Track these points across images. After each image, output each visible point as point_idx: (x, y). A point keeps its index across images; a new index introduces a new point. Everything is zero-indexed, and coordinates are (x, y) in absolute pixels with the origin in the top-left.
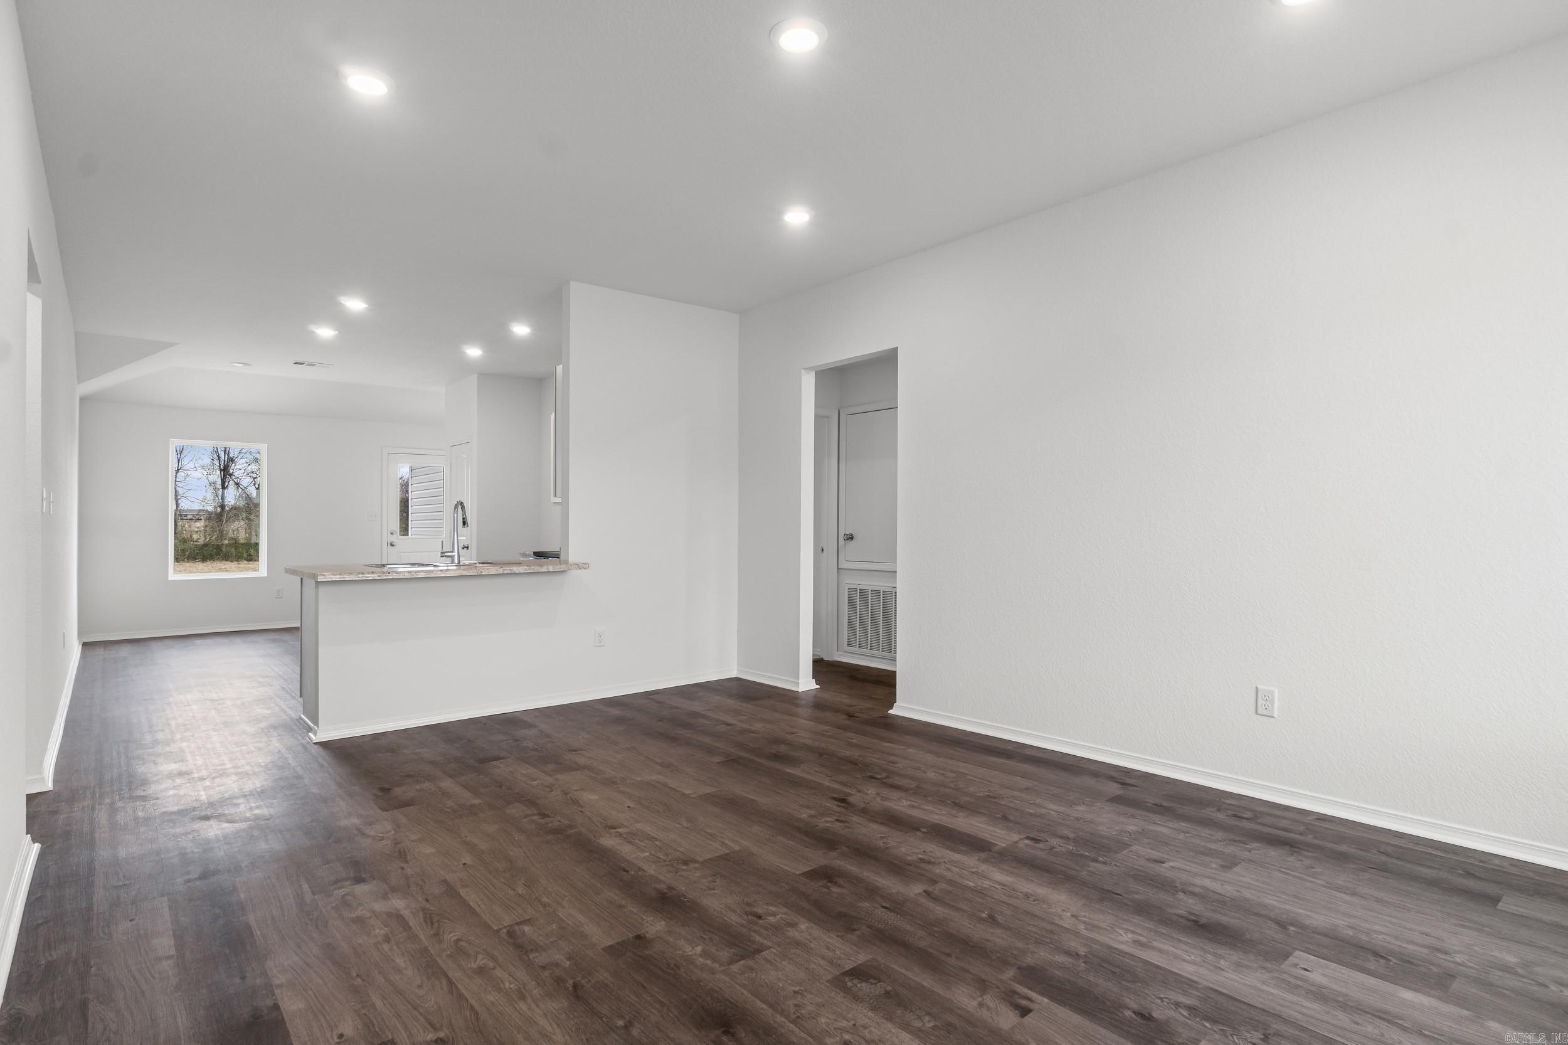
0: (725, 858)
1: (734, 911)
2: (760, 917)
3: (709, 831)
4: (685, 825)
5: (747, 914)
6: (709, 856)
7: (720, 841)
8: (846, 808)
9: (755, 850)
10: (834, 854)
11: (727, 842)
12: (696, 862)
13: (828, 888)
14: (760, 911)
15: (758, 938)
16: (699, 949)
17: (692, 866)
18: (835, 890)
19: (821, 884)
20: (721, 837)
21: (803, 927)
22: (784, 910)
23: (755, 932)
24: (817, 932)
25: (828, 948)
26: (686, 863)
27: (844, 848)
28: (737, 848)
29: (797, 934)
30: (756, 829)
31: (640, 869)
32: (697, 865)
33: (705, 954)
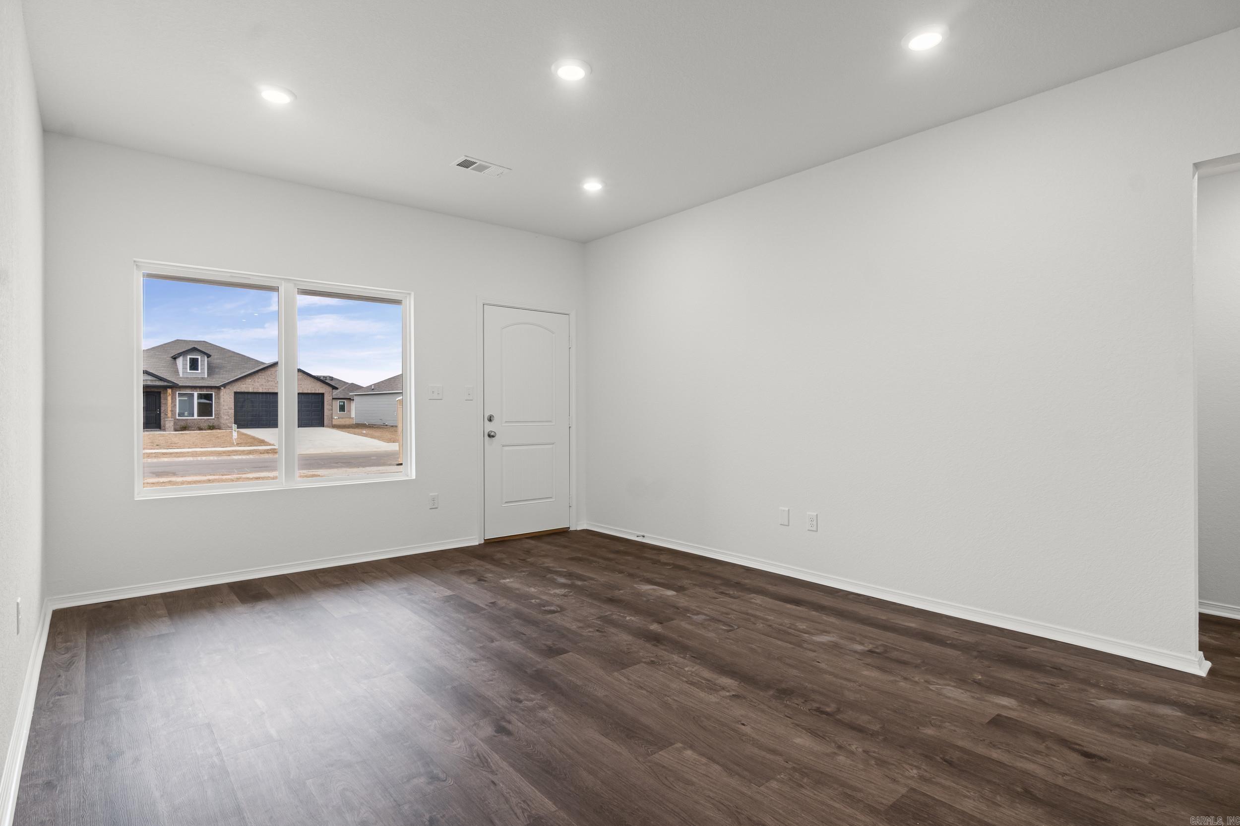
0: (624, 666)
1: (612, 633)
2: (597, 631)
3: (644, 692)
4: (669, 698)
5: (605, 632)
6: (637, 667)
7: (631, 681)
8: (503, 718)
9: (601, 672)
10: (540, 667)
11: (625, 680)
12: (645, 663)
13: (553, 644)
14: (598, 633)
15: (599, 622)
16: (628, 618)
17: (648, 660)
18: (549, 643)
19: (557, 646)
20: (631, 685)
21: (575, 627)
22: (583, 634)
23: (600, 625)
24: (568, 625)
25: (564, 619)
26: (653, 662)
27: (529, 671)
28: (616, 674)
29: (578, 624)
30: (600, 693)
31: (684, 658)
32: (644, 660)
33: (626, 617)
